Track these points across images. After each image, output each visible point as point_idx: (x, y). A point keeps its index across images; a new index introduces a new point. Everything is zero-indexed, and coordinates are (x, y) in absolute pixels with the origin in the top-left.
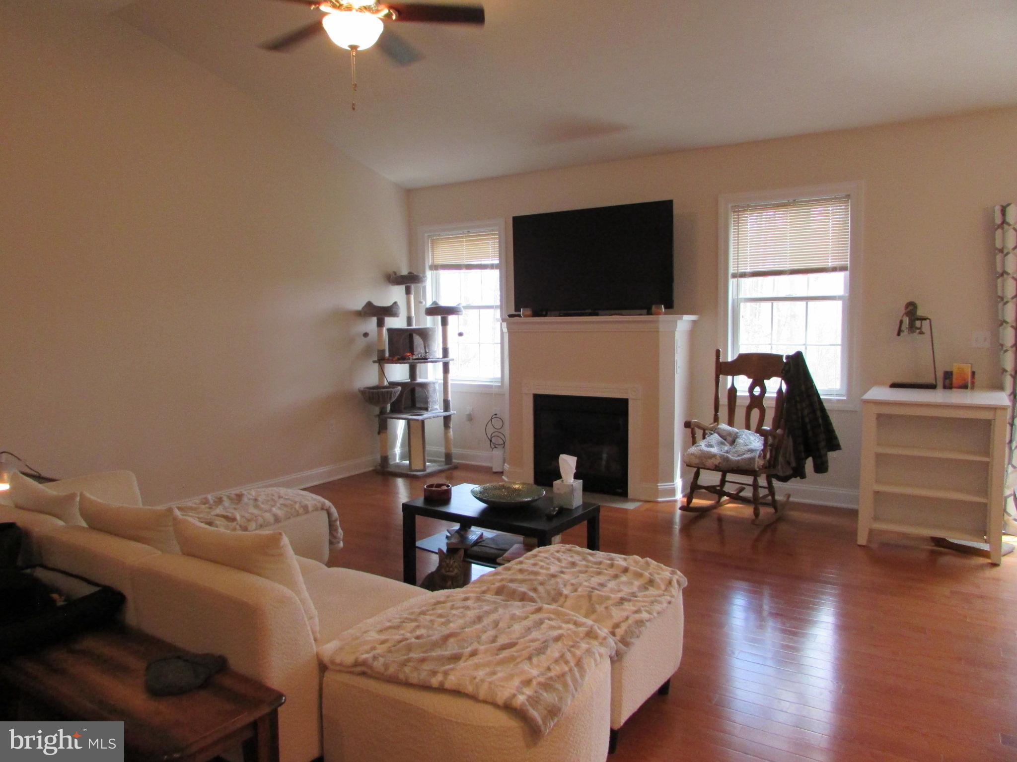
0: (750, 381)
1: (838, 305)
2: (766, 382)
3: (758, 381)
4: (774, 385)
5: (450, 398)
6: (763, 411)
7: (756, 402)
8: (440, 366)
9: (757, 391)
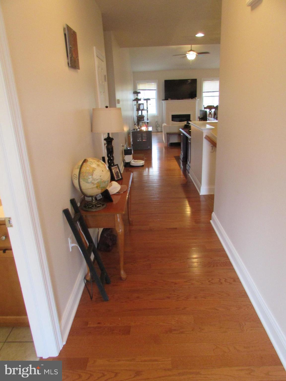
0: (209, 110)
1: (218, 97)
2: (211, 110)
3: (210, 110)
4: (213, 110)
5: (148, 118)
6: (211, 115)
7: (210, 113)
8: (146, 111)
9: (210, 111)
